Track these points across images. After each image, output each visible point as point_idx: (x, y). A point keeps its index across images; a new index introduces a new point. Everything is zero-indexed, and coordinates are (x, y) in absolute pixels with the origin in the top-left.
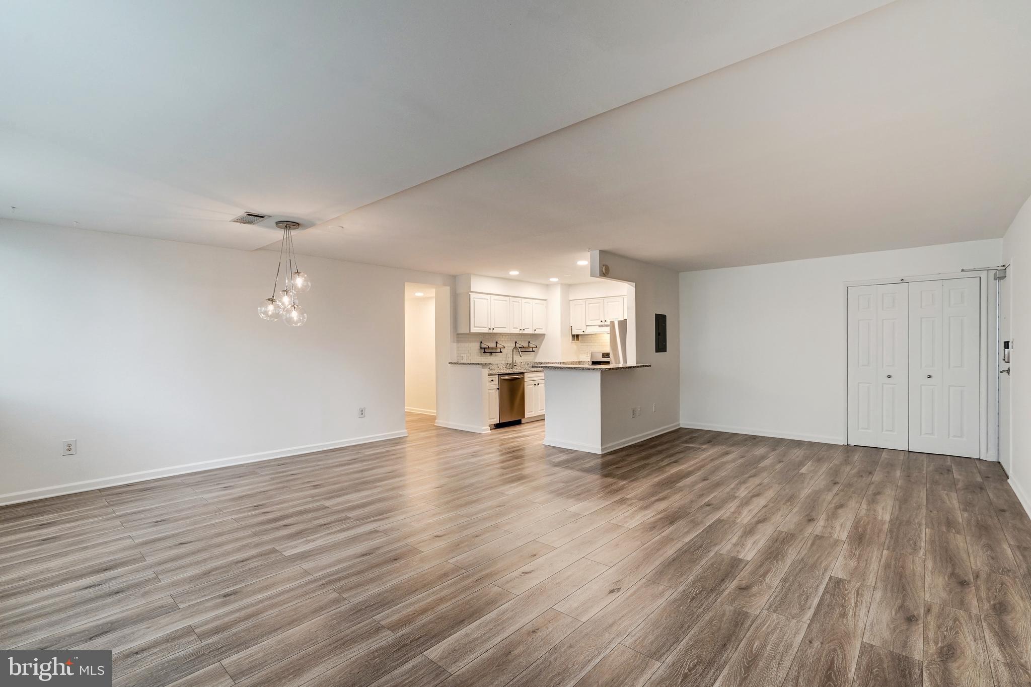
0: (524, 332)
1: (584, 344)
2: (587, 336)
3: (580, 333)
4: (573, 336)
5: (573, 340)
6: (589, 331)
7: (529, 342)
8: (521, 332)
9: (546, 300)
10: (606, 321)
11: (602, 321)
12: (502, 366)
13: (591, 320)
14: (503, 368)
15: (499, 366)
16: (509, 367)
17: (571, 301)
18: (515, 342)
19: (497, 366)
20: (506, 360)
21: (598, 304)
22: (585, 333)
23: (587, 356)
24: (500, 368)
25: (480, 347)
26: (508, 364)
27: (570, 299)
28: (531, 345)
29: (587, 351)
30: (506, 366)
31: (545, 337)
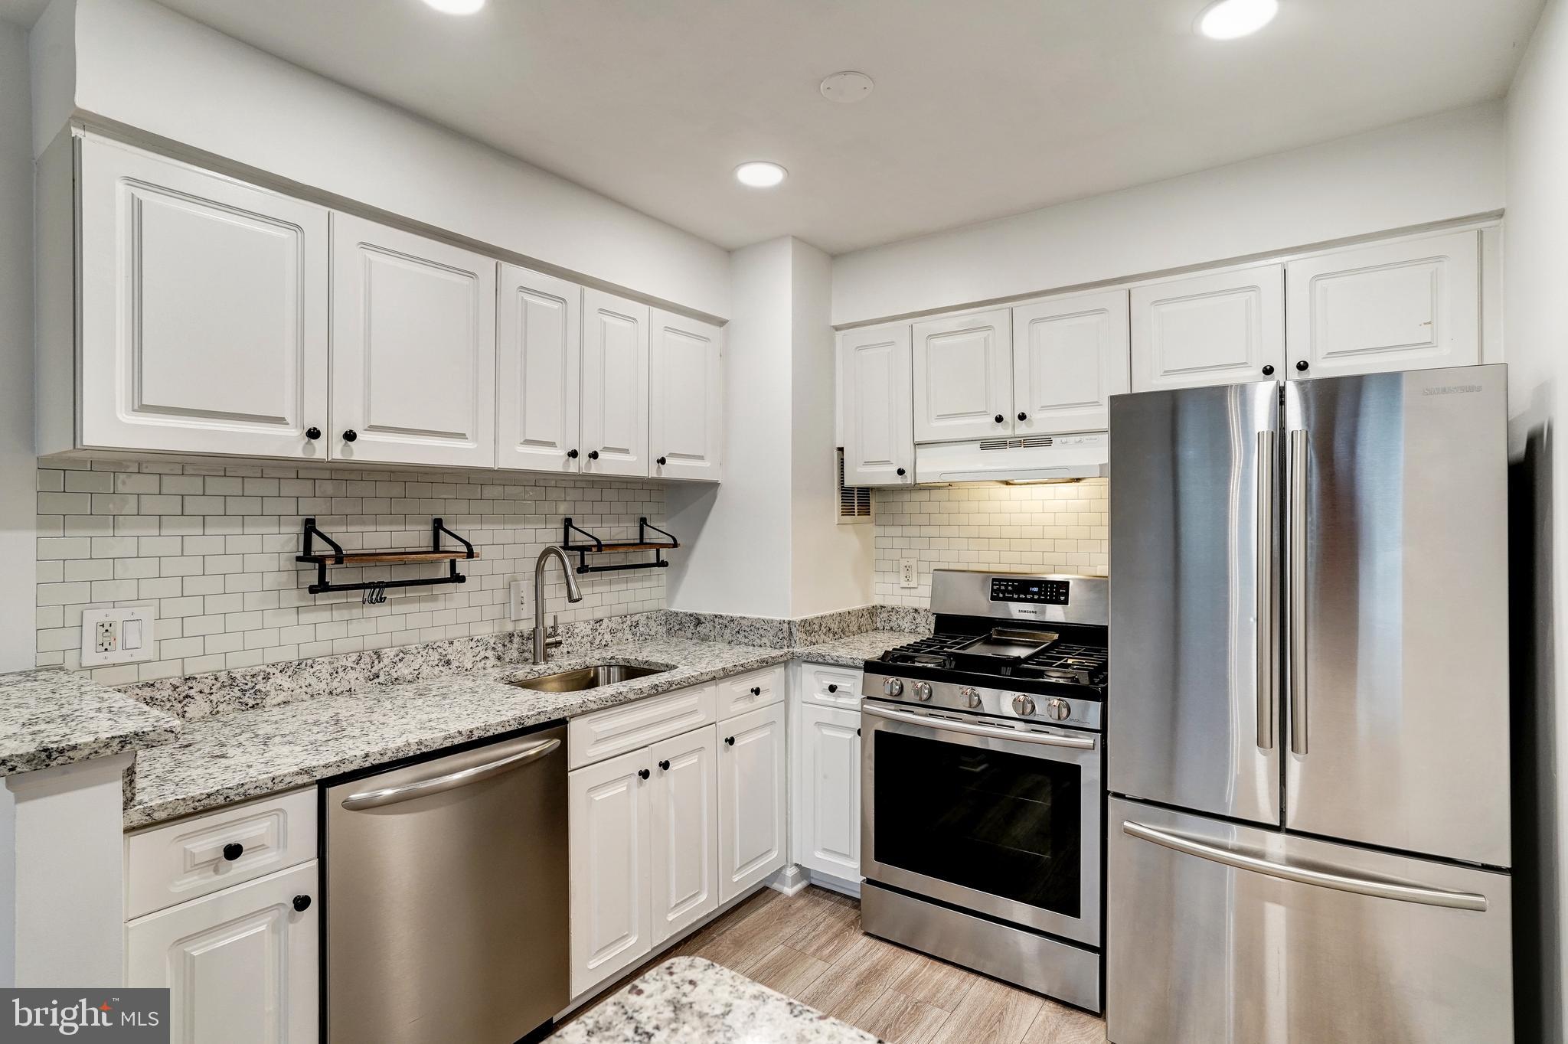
0: (596, 468)
1: (896, 531)
2: (925, 495)
3: (883, 476)
4: (846, 492)
5: (847, 511)
6: (930, 467)
7: (643, 521)
8: (573, 467)
9: (722, 323)
10: (1022, 417)
11: (999, 419)
12: (469, 654)
13: (940, 417)
14: (480, 661)
15: (449, 657)
16: (524, 651)
17: (839, 332)
18: (562, 520)
19: (432, 658)
20: (513, 619)
21: (982, 334)
22: (908, 479)
23: (905, 584)
24: (454, 664)
25: (301, 554)
26: (516, 636)
27: (835, 322)
28: (651, 536)
29: (903, 562)
30: (500, 648)
31: (715, 497)
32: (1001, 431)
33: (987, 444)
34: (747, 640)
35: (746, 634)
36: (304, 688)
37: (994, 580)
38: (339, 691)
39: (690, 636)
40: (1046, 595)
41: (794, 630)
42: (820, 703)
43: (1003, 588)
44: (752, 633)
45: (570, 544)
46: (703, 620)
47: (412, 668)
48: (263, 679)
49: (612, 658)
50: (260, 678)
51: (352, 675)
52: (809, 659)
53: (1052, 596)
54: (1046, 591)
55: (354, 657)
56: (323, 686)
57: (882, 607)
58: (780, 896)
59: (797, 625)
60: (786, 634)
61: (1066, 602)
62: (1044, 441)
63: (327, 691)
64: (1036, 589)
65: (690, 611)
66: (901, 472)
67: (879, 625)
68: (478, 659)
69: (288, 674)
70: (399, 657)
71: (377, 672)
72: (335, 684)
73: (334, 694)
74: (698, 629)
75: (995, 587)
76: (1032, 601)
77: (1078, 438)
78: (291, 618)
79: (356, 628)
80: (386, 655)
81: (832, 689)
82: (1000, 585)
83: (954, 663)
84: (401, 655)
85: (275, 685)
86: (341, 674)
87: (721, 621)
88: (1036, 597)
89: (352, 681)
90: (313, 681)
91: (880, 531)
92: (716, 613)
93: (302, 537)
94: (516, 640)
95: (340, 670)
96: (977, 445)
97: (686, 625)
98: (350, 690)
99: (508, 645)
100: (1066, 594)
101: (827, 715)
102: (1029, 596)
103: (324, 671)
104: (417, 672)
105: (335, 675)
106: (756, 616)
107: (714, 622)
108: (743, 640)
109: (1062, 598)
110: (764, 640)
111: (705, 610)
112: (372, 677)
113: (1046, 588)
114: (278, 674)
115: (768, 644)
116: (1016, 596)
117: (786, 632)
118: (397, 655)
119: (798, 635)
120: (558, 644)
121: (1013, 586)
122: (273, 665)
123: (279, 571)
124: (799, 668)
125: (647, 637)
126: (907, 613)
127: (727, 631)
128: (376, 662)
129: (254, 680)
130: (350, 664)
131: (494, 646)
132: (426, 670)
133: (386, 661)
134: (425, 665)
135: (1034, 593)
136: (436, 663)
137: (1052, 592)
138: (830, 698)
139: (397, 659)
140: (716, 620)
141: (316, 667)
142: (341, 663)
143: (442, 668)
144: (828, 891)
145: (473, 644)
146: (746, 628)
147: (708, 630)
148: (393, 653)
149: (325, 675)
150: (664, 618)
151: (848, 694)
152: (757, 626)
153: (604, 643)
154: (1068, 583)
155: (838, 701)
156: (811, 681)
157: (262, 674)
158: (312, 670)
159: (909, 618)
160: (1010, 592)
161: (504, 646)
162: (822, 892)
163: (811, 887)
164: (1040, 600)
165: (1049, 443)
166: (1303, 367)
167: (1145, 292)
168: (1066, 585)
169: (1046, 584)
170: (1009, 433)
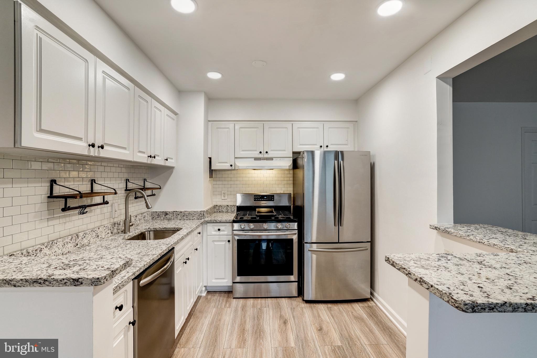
0: (153, 162)
3: (225, 167)
4: (210, 171)
5: (210, 177)
7: (145, 179)
8: (149, 161)
9: (176, 114)
10: (267, 152)
11: (261, 152)
12: (104, 232)
13: (243, 151)
14: (107, 234)
15: (98, 234)
16: (118, 229)
17: (210, 122)
18: (125, 179)
19: (93, 235)
20: (113, 218)
21: (255, 129)
22: (233, 167)
23: (224, 198)
24: (100, 236)
25: (49, 195)
26: (116, 224)
27: (209, 119)
28: (148, 185)
29: (223, 192)
30: (112, 229)
31: (172, 172)
32: (260, 156)
33: (256, 159)
34: (187, 218)
35: (187, 216)
36: (54, 253)
37: (254, 196)
38: (65, 253)
39: (163, 219)
40: (268, 199)
41: (205, 214)
42: (214, 235)
43: (257, 198)
44: (190, 216)
45: (128, 189)
46: (168, 213)
47: (88, 240)
48: (40, 251)
49: (149, 228)
50: (38, 251)
51: (70, 245)
52: (211, 222)
53: (270, 199)
54: (269, 198)
55: (70, 237)
56: (60, 251)
57: (216, 205)
58: (202, 297)
59: (206, 212)
60: (202, 215)
61: (274, 200)
62: (271, 159)
63: (61, 253)
64: (266, 197)
65: (162, 211)
66: (231, 166)
67: (215, 211)
68: (106, 234)
69: (48, 248)
70: (84, 236)
71: (77, 243)
72: (64, 250)
73: (64, 254)
74: (166, 216)
75: (255, 198)
76: (265, 200)
77: (280, 159)
78: (45, 224)
79: (69, 225)
80: (80, 236)
81: (219, 230)
82: (256, 197)
83: (259, 218)
84: (85, 235)
85: (44, 253)
86: (66, 245)
87: (176, 213)
88: (266, 199)
89: (69, 248)
90: (57, 249)
91: (215, 183)
92: (174, 211)
93: (49, 187)
94: (116, 225)
95: (66, 244)
96: (254, 159)
97: (161, 215)
98: (69, 252)
99: (114, 228)
100: (274, 198)
101: (217, 238)
102: (264, 199)
103: (60, 245)
104: (89, 241)
105: (64, 246)
106: (191, 210)
107: (173, 213)
108: (186, 218)
109: (273, 199)
110: (194, 217)
111: (169, 209)
112: (76, 245)
113: (268, 197)
114: (45, 248)
115: (196, 219)
116: (261, 200)
117: (201, 215)
118: (83, 235)
119: (206, 215)
120: (132, 225)
121: (260, 197)
122: (43, 245)
123: (41, 203)
124: (206, 225)
125: (147, 221)
126: (225, 207)
127: (179, 216)
128: (77, 239)
129: (36, 252)
130: (69, 241)
131: (110, 228)
132: (92, 240)
133: (80, 238)
134: (91, 238)
135: (265, 198)
136: (95, 237)
137: (270, 198)
138: (218, 233)
139: (83, 237)
140: (174, 213)
141: (58, 243)
142: (66, 241)
143: (96, 239)
144: (214, 291)
145: (105, 228)
146: (187, 215)
147: (171, 216)
148: (82, 235)
149: (61, 247)
150: (151, 214)
151: (223, 231)
152: (192, 213)
153: (137, 224)
154: (274, 195)
155: (220, 233)
156: (211, 229)
157: (39, 249)
158: (56, 245)
159: (226, 208)
160: (259, 199)
161: (113, 228)
162: (213, 292)
163: (209, 292)
164: (267, 200)
165: (272, 160)
166: (327, 146)
167: (296, 125)
168: (273, 196)
169: (268, 195)
170: (262, 156)
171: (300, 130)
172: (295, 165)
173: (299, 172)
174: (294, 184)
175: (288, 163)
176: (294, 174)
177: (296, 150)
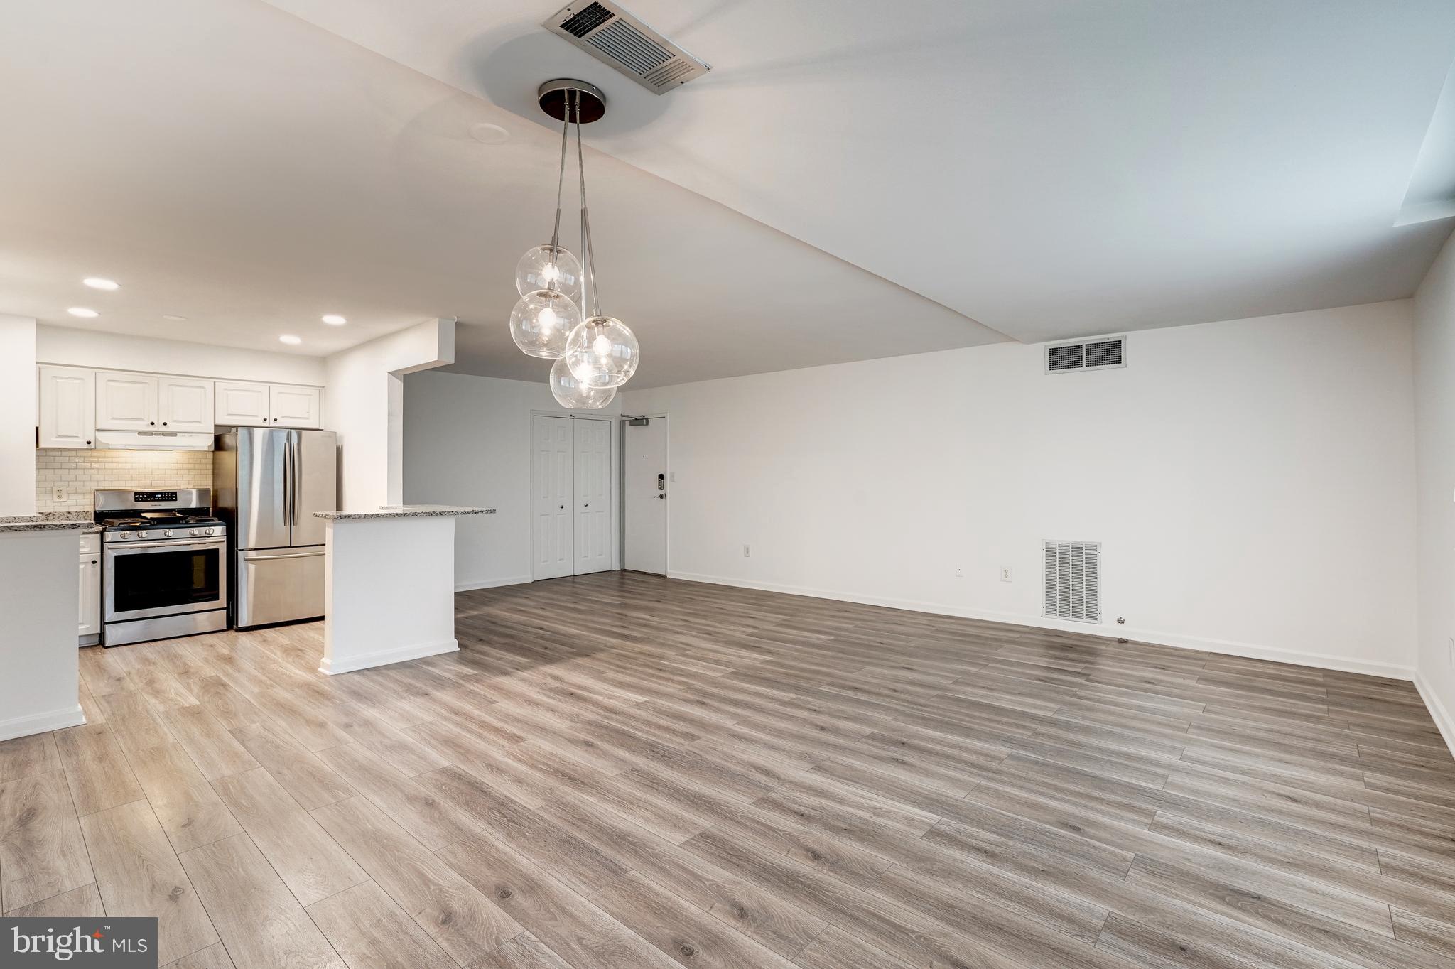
2: (97, 453)
6: (105, 441)
10: (165, 424)
11: (152, 424)
13: (115, 419)
17: (46, 366)
21: (141, 386)
22: (92, 446)
23: (58, 500)
27: (45, 361)
29: (56, 489)
32: (151, 428)
33: (140, 433)
37: (135, 493)
40: (165, 498)
43: (141, 496)
53: (168, 498)
61: (176, 500)
62: (174, 434)
64: (159, 496)
66: (89, 443)
75: (136, 496)
76: (158, 501)
77: (190, 435)
82: (139, 495)
88: (160, 499)
96: (137, 433)
100: (176, 497)
102: (156, 499)
109: (173, 499)
113: (165, 495)
116: (148, 499)
121: (146, 495)
126: (62, 515)
137: (168, 496)
159: (64, 517)
160: (145, 498)
164: (162, 500)
165: (176, 435)
166: (276, 420)
167: (221, 385)
168: (175, 493)
169: (165, 493)
170: (156, 429)
171: (229, 392)
172: (219, 444)
173: (226, 457)
174: (214, 474)
175: (208, 442)
176: (214, 459)
177: (219, 422)
